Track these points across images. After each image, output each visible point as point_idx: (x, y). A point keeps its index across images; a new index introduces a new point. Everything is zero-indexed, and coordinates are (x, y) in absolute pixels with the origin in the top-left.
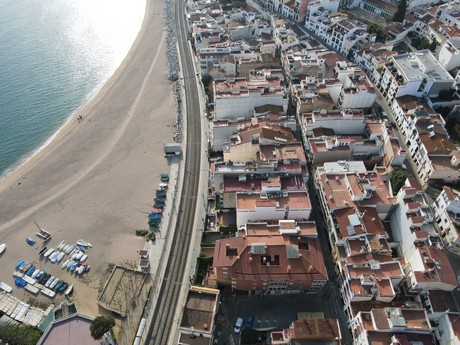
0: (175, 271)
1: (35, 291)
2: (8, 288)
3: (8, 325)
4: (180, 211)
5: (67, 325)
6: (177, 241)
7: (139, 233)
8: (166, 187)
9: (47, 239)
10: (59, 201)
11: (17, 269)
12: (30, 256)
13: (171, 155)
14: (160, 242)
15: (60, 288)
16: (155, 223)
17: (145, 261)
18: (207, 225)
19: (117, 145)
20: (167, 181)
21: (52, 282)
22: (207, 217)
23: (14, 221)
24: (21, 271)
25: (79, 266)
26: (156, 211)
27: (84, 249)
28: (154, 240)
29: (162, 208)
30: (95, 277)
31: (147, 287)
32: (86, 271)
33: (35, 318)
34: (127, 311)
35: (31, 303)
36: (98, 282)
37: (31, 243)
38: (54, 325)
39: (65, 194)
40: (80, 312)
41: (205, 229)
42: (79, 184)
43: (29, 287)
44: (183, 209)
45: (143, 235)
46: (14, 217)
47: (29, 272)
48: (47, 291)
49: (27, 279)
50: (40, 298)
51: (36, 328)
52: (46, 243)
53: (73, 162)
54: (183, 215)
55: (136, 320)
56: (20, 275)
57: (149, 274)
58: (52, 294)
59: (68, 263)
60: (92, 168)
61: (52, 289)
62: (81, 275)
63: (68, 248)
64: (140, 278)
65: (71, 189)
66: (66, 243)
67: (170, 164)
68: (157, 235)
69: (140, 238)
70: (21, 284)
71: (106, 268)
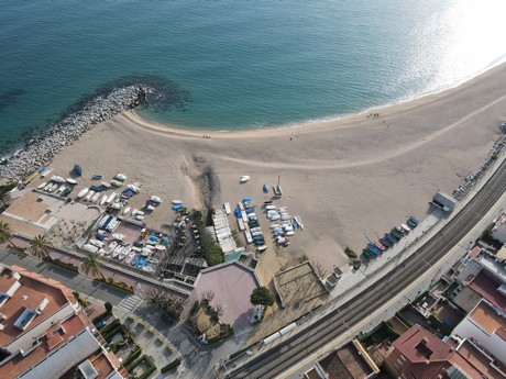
0: (353, 312)
1: (242, 228)
2: (228, 210)
3: (210, 236)
4: (403, 265)
5: (242, 271)
6: (377, 289)
7: (348, 251)
8: (407, 232)
9: (277, 196)
10: (307, 173)
11: (244, 201)
12: (257, 200)
13: (438, 206)
14: (360, 275)
15: (258, 241)
16: (370, 254)
17: (334, 279)
18: (419, 300)
19: (391, 160)
20: (413, 227)
21: (257, 231)
22: (426, 294)
23: (267, 165)
24: (245, 205)
25: (283, 236)
26: (380, 245)
27: (296, 226)
28: (356, 269)
29: (387, 248)
30: (287, 255)
31: (318, 302)
32: (284, 245)
33: (228, 246)
34: (288, 305)
35: (234, 233)
36: (286, 261)
37: (265, 190)
38: (234, 264)
39: (317, 171)
40: (257, 271)
41: (414, 303)
42: (332, 170)
43: (240, 221)
44: (407, 266)
45: (349, 256)
46: (270, 162)
47: (248, 210)
48: (248, 235)
49: (244, 214)
50: (241, 236)
51: (223, 254)
52: (274, 198)
53: (343, 149)
54: (402, 269)
55: (288, 319)
56: (242, 207)
57: (328, 293)
58: (250, 240)
59: (277, 227)
60: (353, 164)
61: (253, 237)
62: (278, 245)
63: (285, 216)
64: (319, 289)
65: (324, 170)
66: (288, 211)
67: (429, 213)
68: (362, 267)
69: (346, 256)
70: (237, 214)
71: (300, 256)
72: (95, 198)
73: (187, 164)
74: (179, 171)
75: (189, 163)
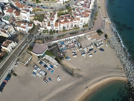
1: (47, 63)
2: (54, 65)
3: (53, 56)
7: (15, 75)
11: (53, 71)
14: (10, 69)
15: (41, 63)
21: (43, 65)
24: (52, 70)
27: (34, 73)
30: (32, 64)
32: (34, 66)
36: (31, 62)
45: (15, 73)
49: (50, 67)
50: (46, 61)
51: (47, 54)
58: (43, 61)
62: (36, 65)
68: (10, 72)
70: (52, 66)
71: (29, 66)
72: (88, 48)
73: (81, 72)
74: (80, 68)
75: (81, 73)
